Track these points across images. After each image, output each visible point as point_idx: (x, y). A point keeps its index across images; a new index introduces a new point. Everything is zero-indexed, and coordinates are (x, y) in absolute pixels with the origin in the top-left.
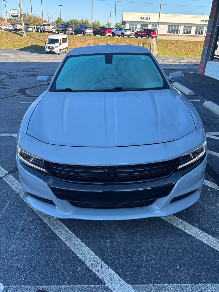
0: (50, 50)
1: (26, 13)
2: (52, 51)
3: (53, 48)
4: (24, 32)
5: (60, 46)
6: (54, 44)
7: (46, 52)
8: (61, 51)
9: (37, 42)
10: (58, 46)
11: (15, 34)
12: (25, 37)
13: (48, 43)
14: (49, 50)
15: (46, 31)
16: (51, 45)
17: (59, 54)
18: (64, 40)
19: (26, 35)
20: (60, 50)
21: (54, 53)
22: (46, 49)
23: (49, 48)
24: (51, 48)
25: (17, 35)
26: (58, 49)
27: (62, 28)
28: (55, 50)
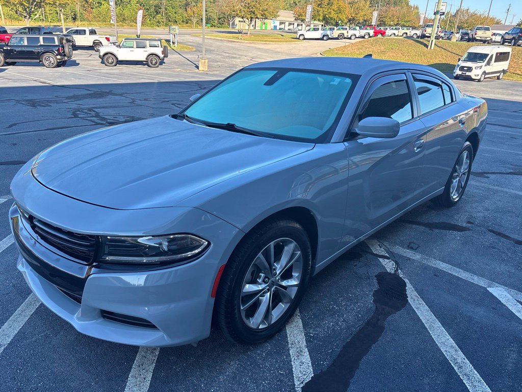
0: (462, 73)
1: (465, 9)
2: (467, 74)
3: (470, 69)
4: (432, 41)
5: (485, 66)
6: (476, 62)
7: (455, 75)
8: (486, 76)
9: (450, 58)
10: (481, 67)
11: (417, 44)
12: (432, 48)
13: (464, 61)
14: (460, 73)
15: (478, 40)
16: (469, 64)
17: (479, 81)
18: (501, 57)
19: (435, 44)
20: (485, 73)
21: (469, 79)
22: (457, 70)
23: (462, 68)
24: (465, 69)
25: (419, 44)
26: (480, 72)
27: (513, 34)
28: (472, 74)
